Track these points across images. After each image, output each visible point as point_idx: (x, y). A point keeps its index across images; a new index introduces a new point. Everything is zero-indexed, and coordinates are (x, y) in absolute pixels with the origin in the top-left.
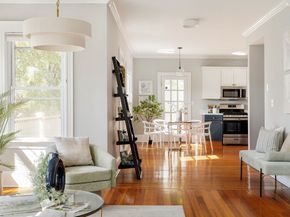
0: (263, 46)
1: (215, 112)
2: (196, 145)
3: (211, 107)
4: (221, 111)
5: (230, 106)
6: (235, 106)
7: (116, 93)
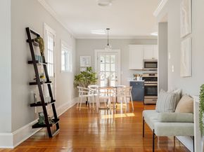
0: (167, 23)
1: (139, 79)
2: (121, 105)
3: (135, 76)
4: (143, 78)
5: (150, 75)
6: (154, 75)
7: (31, 60)
